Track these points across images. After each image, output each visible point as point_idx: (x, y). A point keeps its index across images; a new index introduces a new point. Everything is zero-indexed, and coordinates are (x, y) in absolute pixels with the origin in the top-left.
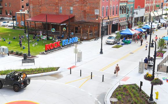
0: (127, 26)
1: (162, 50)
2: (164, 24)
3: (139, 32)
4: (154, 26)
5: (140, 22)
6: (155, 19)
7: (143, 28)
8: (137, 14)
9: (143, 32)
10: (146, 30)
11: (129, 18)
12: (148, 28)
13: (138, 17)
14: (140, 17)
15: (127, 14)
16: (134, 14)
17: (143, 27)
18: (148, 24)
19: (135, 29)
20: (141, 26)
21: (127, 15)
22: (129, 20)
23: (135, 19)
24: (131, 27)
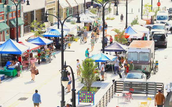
0: (7, 32)
1: (92, 86)
2: (91, 24)
3: (37, 46)
4: (69, 30)
5: (38, 23)
6: (70, 13)
7: (46, 37)
8: (28, 4)
9: (46, 47)
10: (52, 41)
11: (10, 14)
12: (54, 35)
13: (33, 12)
14: (37, 11)
15: (5, 4)
16: (22, 5)
17: (46, 34)
18: (55, 27)
19: (28, 41)
20: (40, 33)
21: (5, 6)
22: (10, 18)
23: (26, 15)
24: (18, 35)
